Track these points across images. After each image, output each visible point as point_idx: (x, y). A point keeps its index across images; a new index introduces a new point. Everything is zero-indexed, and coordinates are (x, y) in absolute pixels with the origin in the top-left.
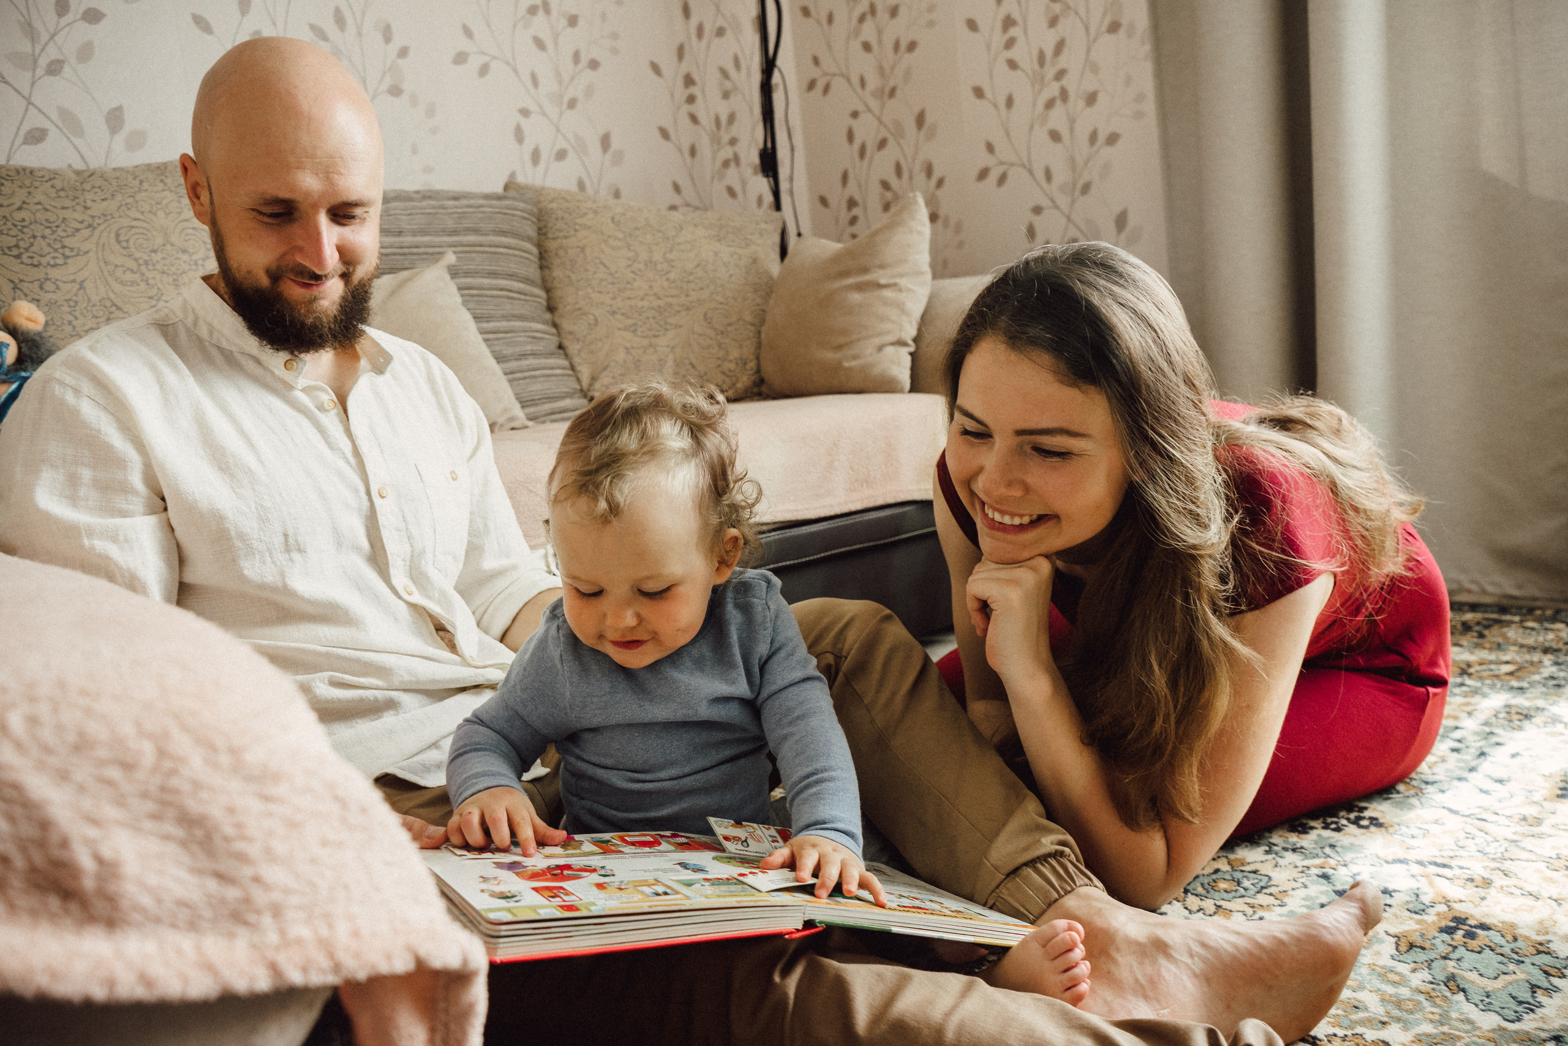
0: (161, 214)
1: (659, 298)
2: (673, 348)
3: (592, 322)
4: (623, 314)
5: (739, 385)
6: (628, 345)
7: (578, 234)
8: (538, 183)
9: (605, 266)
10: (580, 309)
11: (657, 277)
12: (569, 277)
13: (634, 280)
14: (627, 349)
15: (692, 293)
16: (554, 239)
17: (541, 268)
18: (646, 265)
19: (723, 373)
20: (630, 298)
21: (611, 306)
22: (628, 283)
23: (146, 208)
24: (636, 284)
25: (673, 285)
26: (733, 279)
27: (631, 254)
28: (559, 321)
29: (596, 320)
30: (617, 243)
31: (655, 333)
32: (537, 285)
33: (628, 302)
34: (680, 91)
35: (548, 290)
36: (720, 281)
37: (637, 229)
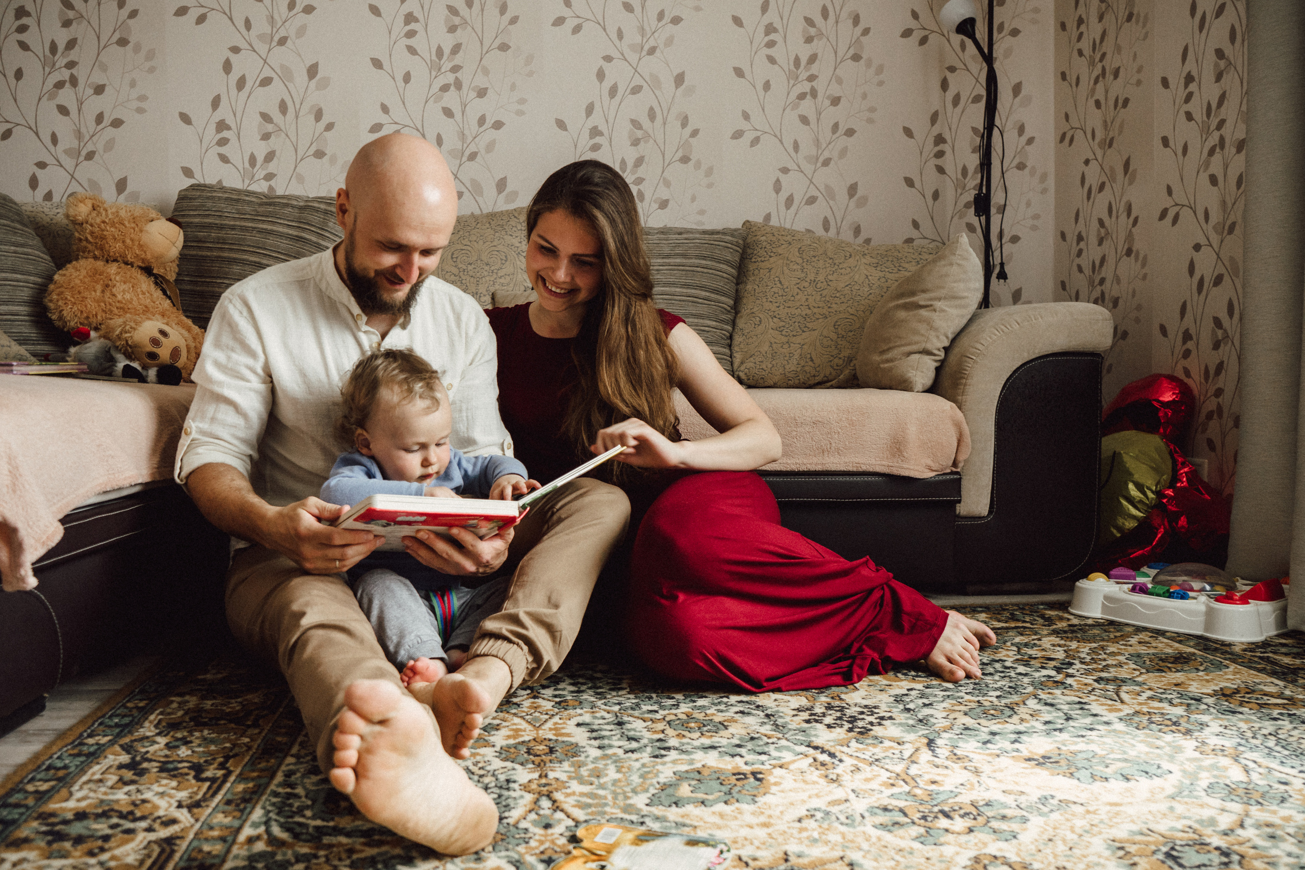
0: (481, 242)
1: (809, 308)
2: (803, 345)
3: (757, 322)
4: (779, 318)
5: (841, 377)
6: (773, 340)
7: (771, 259)
8: (786, 224)
9: (781, 283)
10: (753, 313)
11: (814, 293)
12: (755, 290)
13: (798, 294)
14: (771, 343)
15: (833, 306)
17: (737, 284)
18: (810, 283)
19: (831, 366)
20: (789, 307)
21: (774, 312)
22: (792, 296)
24: (798, 297)
25: (823, 299)
26: (870, 297)
27: (803, 275)
28: (738, 321)
29: (760, 321)
30: (795, 267)
31: (794, 333)
32: (724, 295)
33: (787, 310)
34: (930, 148)
35: (737, 300)
36: (859, 298)
37: (815, 257)
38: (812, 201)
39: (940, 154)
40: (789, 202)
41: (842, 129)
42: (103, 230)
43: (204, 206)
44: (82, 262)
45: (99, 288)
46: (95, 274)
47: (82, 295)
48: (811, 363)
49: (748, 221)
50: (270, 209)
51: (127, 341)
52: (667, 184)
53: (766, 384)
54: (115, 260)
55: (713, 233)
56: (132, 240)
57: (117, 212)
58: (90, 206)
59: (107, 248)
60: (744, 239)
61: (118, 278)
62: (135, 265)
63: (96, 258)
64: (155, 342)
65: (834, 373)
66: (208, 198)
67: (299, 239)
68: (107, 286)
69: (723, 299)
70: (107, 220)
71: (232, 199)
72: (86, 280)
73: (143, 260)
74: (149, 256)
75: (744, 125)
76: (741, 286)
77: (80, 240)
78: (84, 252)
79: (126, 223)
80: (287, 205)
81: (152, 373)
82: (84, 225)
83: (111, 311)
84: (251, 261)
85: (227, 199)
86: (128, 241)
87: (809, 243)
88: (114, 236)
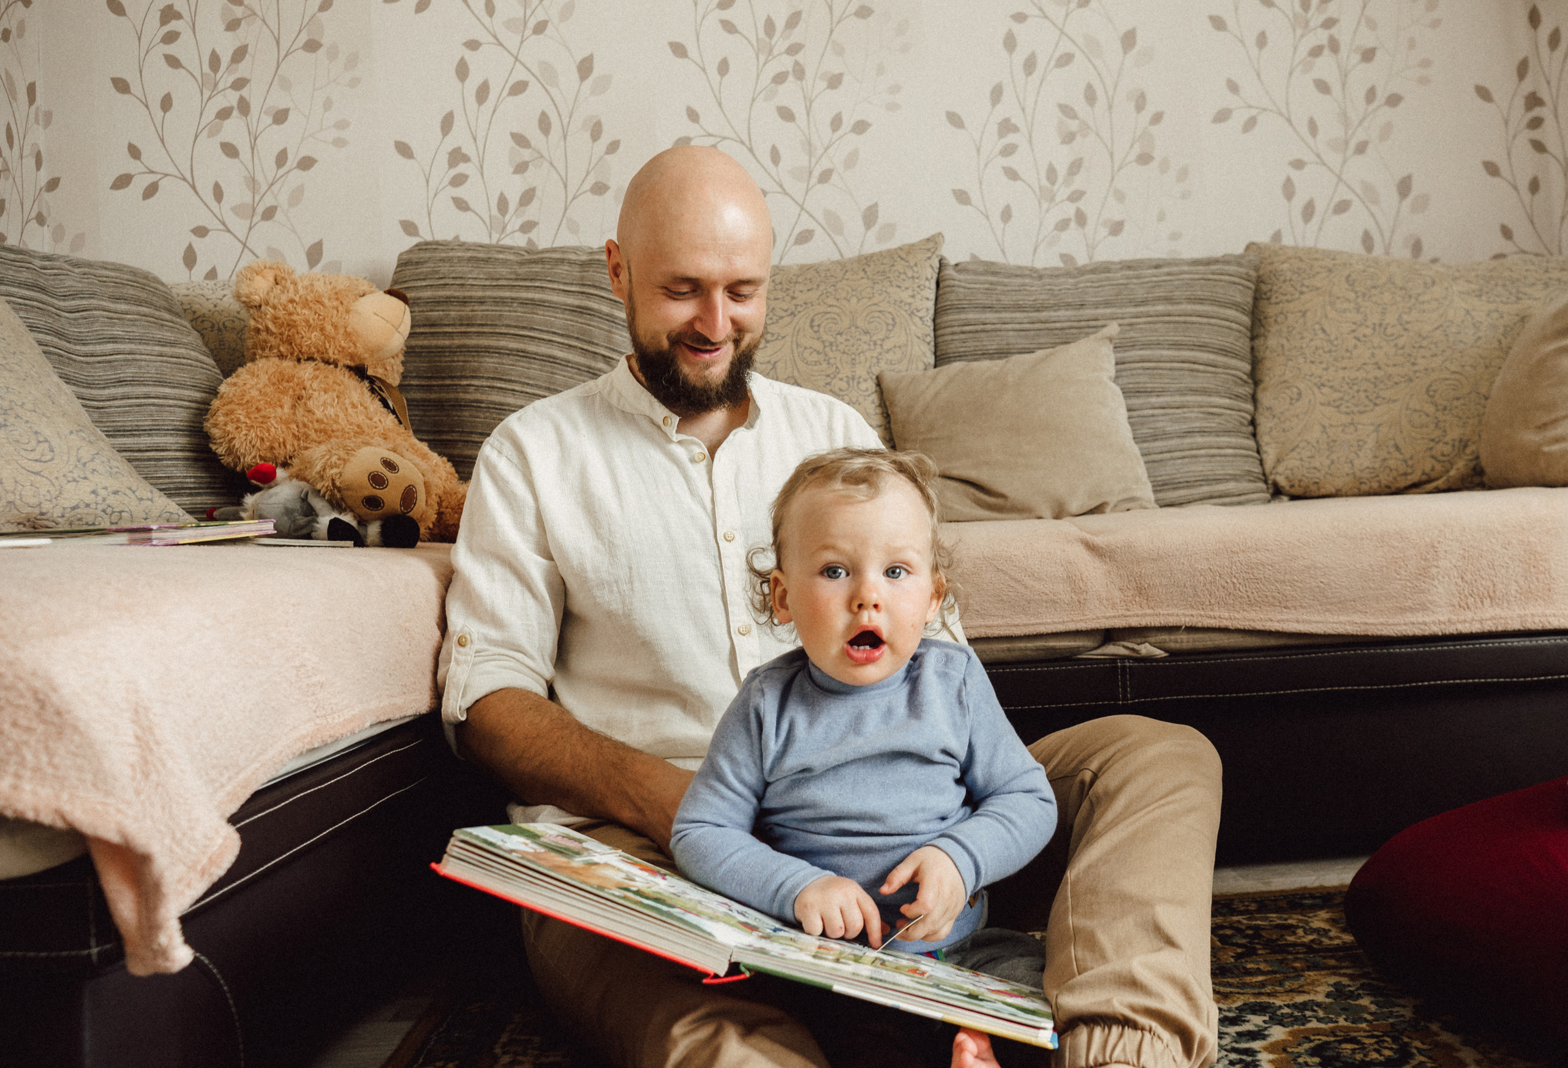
0: (854, 300)
1: (1379, 368)
2: (1379, 425)
3: (1295, 396)
4: (1331, 387)
5: (1453, 473)
6: (1326, 423)
7: (1303, 297)
8: (1309, 243)
9: (1324, 331)
10: (1285, 382)
11: (1383, 344)
12: (1282, 346)
13: (1355, 347)
14: (1324, 427)
15: (1420, 361)
16: (1277, 303)
17: (1253, 338)
18: (1374, 329)
19: (1433, 457)
20: (1345, 368)
21: (1320, 377)
22: (1347, 351)
23: (844, 295)
24: (1355, 353)
25: (1401, 352)
26: (1479, 343)
27: (1359, 318)
28: (1260, 395)
29: (1300, 394)
30: (1345, 305)
31: (1362, 408)
32: (1236, 355)
33: (1341, 373)
34: (1519, 115)
35: (1255, 362)
36: (1462, 346)
37: (1374, 287)
38: (1342, 207)
39: (1536, 123)
40: (1308, 211)
41: (1381, 95)
42: (290, 314)
43: (437, 272)
44: (261, 363)
45: (287, 401)
46: (280, 381)
47: (263, 413)
48: (1397, 455)
49: (1253, 244)
50: (537, 268)
51: (333, 480)
52: (1120, 197)
53: (1323, 491)
54: (311, 359)
55: (1209, 262)
56: (335, 327)
57: (312, 285)
58: (272, 279)
59: (298, 341)
60: (1257, 269)
61: (315, 385)
62: (340, 364)
63: (281, 356)
64: (377, 480)
65: (1438, 467)
66: (442, 260)
67: (581, 311)
68: (300, 398)
69: (1234, 362)
70: (297, 299)
71: (478, 260)
72: (269, 390)
73: (352, 356)
74: (360, 350)
75: (1230, 100)
76: (1258, 342)
77: (258, 331)
78: (263, 349)
79: (326, 301)
80: (562, 261)
81: (374, 530)
82: (263, 308)
83: (307, 436)
84: (512, 350)
85: (470, 259)
86: (329, 328)
87: (1361, 267)
88: (307, 321)
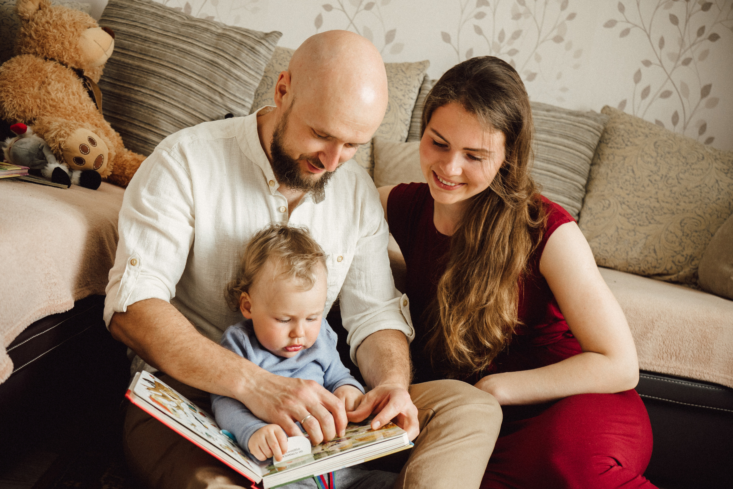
1: (658, 202)
2: (649, 236)
3: (606, 205)
4: (628, 206)
5: (681, 273)
6: (620, 226)
7: (627, 148)
8: (640, 115)
9: (633, 171)
10: (603, 195)
11: (664, 188)
12: (607, 174)
13: (648, 185)
14: (618, 228)
15: (682, 204)
16: (611, 147)
17: (592, 165)
18: (662, 178)
19: (673, 262)
20: (638, 197)
21: (624, 198)
22: (643, 186)
24: (647, 189)
25: (673, 195)
26: (718, 202)
27: (655, 169)
28: (587, 199)
29: (609, 205)
30: (649, 159)
31: (642, 223)
32: (579, 174)
33: (636, 199)
35: (590, 179)
36: (707, 201)
37: (669, 153)
38: (666, 95)
40: (646, 92)
41: (708, 32)
42: (46, 30)
43: (131, 16)
44: (25, 57)
45: (37, 84)
46: (34, 71)
47: (23, 90)
48: (653, 254)
49: (608, 107)
50: (191, 31)
51: (60, 144)
52: (538, 59)
53: (607, 265)
54: (53, 59)
55: (578, 114)
56: (70, 43)
57: (61, 15)
58: (37, 4)
59: (48, 47)
60: (605, 124)
61: (53, 77)
62: (69, 66)
63: (36, 54)
64: (84, 149)
65: (674, 268)
66: (136, 9)
67: (212, 63)
68: (44, 83)
69: (577, 177)
70: (51, 22)
71: (157, 15)
72: (28, 76)
73: (77, 63)
74: (82, 59)
75: (617, 16)
76: (595, 168)
77: (25, 35)
78: (26, 47)
79: (67, 26)
80: (207, 30)
81: (76, 176)
82: (30, 22)
83: (45, 108)
84: (168, 77)
85: (153, 14)
86: (67, 43)
87: (665, 138)
88: (55, 37)
